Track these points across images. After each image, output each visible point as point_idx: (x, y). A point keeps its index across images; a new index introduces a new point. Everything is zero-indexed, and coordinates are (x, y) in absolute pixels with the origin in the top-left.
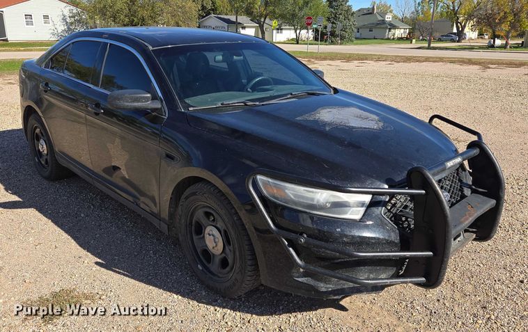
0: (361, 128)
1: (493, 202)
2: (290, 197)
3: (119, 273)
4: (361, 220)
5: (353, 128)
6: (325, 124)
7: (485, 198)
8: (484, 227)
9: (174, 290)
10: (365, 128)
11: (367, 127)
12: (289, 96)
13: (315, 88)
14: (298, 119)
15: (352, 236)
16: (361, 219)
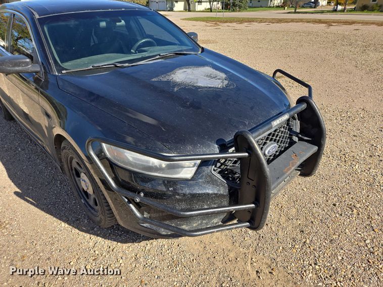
0: (206, 87)
1: (316, 148)
2: (128, 159)
3: (28, 201)
4: (193, 179)
5: (199, 87)
6: (175, 84)
7: (310, 145)
8: (308, 168)
9: (64, 219)
10: (210, 87)
11: (212, 86)
12: (157, 57)
13: (184, 48)
14: (153, 80)
15: (183, 193)
16: (193, 177)
